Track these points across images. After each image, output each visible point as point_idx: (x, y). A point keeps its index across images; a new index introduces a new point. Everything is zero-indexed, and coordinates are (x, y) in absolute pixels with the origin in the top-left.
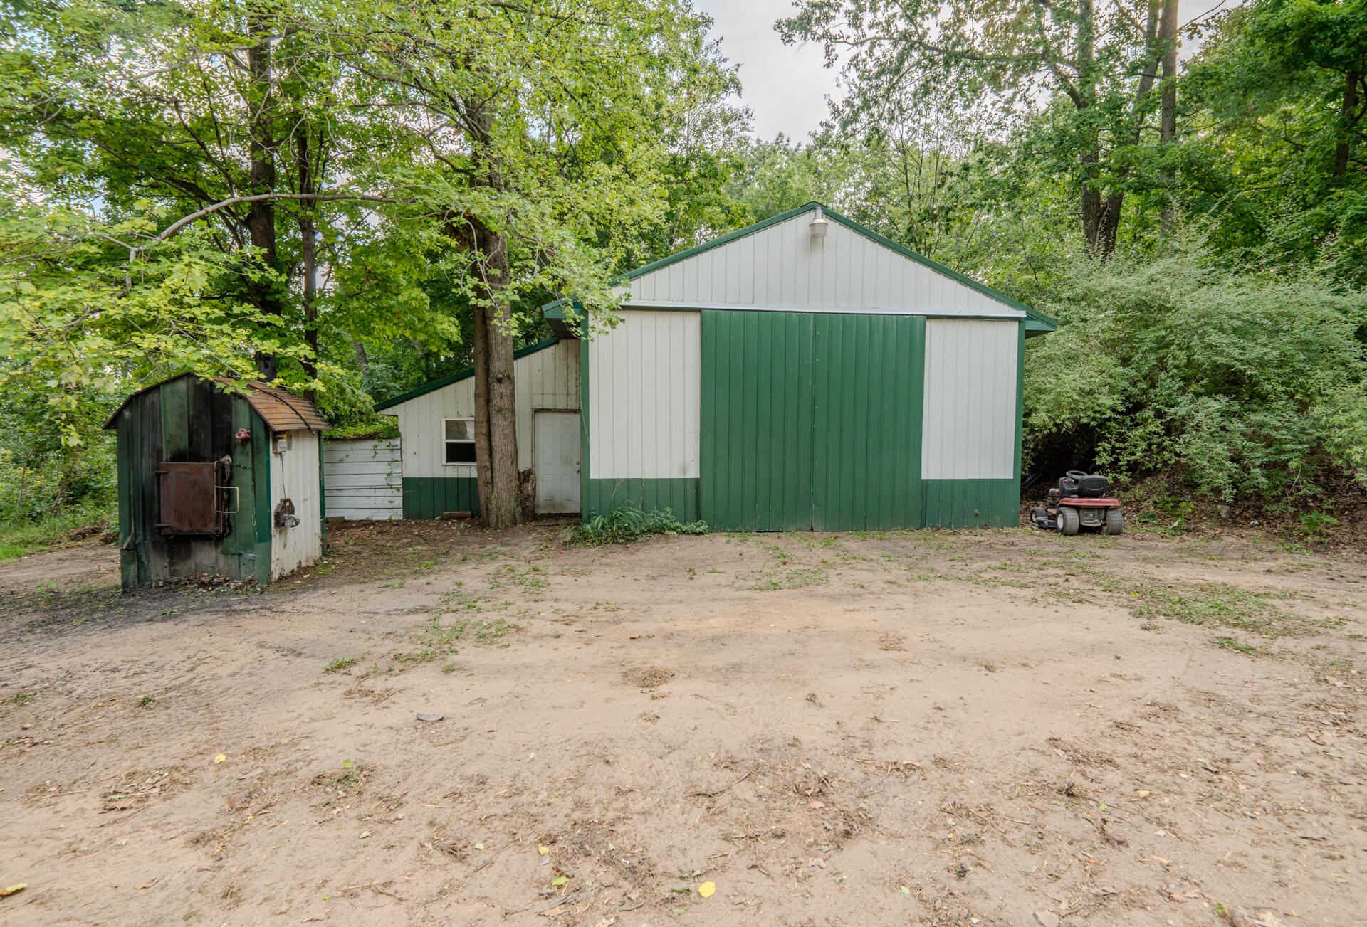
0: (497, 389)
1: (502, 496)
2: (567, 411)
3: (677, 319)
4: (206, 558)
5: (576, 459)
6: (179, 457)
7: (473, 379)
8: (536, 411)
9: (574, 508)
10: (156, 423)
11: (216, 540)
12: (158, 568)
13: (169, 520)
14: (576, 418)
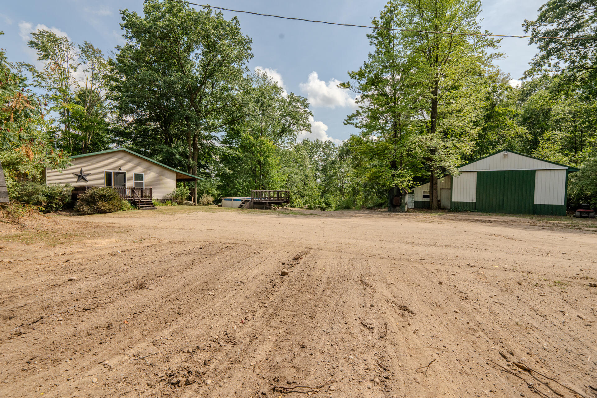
0: (434, 186)
1: (435, 204)
2: (448, 189)
3: (472, 174)
4: (397, 208)
5: (450, 198)
6: (395, 196)
7: (429, 183)
8: (441, 189)
9: (449, 208)
10: (393, 192)
11: (399, 206)
12: (392, 209)
13: (394, 203)
14: (450, 191)
